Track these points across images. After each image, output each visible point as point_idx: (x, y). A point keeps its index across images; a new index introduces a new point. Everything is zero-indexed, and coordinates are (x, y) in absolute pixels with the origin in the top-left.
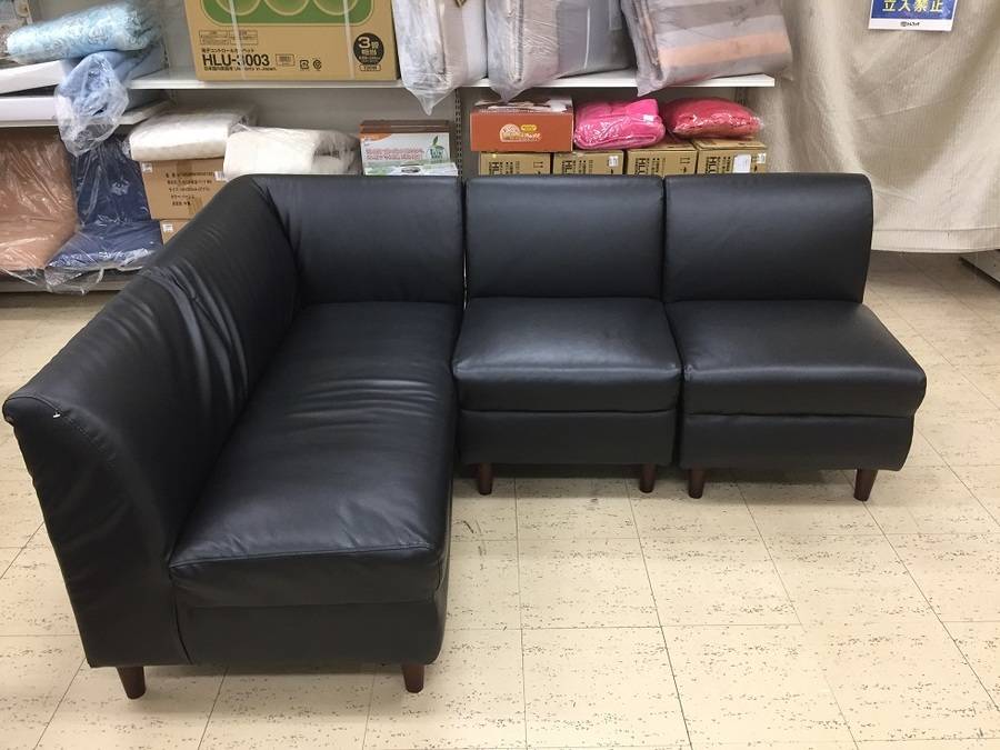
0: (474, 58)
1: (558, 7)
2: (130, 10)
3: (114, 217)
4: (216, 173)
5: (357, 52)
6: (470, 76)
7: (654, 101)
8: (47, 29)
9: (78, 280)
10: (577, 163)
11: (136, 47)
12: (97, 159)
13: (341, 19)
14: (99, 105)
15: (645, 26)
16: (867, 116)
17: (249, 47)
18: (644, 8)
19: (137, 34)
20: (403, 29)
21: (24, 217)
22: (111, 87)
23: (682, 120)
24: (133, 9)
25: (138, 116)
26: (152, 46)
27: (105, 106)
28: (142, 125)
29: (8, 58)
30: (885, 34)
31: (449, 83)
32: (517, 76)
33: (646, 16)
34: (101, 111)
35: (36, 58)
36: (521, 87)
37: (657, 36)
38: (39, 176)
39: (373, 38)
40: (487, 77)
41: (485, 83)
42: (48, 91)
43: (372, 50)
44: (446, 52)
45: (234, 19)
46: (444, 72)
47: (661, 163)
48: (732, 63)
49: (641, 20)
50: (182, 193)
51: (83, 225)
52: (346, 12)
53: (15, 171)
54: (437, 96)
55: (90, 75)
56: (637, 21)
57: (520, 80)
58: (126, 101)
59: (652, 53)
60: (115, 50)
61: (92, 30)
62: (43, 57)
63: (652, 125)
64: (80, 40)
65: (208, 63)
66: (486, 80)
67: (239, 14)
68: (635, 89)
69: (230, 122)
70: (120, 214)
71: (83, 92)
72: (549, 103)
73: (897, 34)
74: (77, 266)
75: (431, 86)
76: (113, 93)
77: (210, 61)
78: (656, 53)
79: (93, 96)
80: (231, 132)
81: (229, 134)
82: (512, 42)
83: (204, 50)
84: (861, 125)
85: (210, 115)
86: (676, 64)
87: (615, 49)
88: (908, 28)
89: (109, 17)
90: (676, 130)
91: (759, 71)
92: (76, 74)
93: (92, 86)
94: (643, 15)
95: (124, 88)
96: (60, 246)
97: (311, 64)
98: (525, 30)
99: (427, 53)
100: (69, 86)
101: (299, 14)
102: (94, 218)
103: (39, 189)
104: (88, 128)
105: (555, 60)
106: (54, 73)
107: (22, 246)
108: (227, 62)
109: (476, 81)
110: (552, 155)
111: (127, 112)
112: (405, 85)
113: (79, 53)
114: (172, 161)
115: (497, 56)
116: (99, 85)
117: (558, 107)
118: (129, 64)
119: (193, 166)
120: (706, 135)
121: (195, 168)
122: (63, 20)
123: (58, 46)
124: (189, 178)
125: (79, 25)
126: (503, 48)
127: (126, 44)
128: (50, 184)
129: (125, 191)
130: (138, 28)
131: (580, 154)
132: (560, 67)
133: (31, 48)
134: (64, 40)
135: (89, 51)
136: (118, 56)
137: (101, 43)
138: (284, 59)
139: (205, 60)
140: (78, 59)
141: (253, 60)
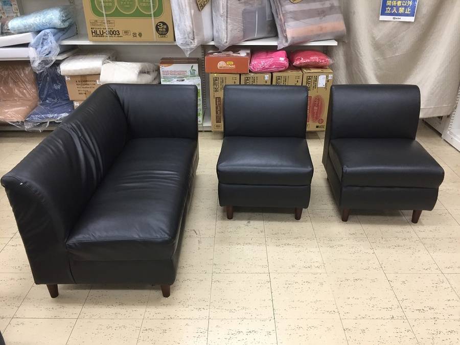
0: (207, 33)
1: (243, 11)
2: (60, 11)
3: (54, 99)
4: (97, 81)
5: (157, 29)
6: (205, 40)
7: (285, 51)
8: (26, 19)
9: (38, 126)
10: (251, 78)
11: (63, 27)
12: (47, 74)
13: (150, 16)
14: (47, 52)
15: (281, 18)
16: (379, 58)
17: (111, 27)
18: (280, 11)
19: (64, 21)
20: (176, 20)
21: (16, 98)
22: (52, 44)
23: (297, 60)
24: (62, 11)
25: (64, 56)
26: (70, 26)
27: (50, 52)
28: (66, 60)
29: (9, 31)
30: (386, 23)
31: (195, 44)
32: (225, 41)
33: (281, 15)
34: (48, 54)
35: (20, 31)
36: (227, 45)
37: (286, 24)
38: (22, 81)
39: (164, 24)
40: (213, 40)
41: (212, 43)
42: (26, 45)
43: (164, 29)
44: (194, 30)
45: (105, 15)
46: (194, 39)
47: (287, 79)
48: (319, 35)
49: (279, 16)
50: (82, 89)
51: (41, 102)
52: (152, 13)
53: (12, 79)
54: (191, 49)
55: (43, 39)
56: (278, 17)
57: (227, 42)
58: (58, 50)
59: (284, 31)
60: (54, 28)
61: (44, 20)
62: (24, 31)
63: (283, 62)
64: (39, 24)
65: (94, 34)
66: (213, 42)
67: (107, 13)
68: (277, 46)
69: (103, 59)
70: (57, 98)
71: (40, 46)
72: (240, 52)
73: (391, 23)
74: (38, 120)
75: (188, 44)
76: (53, 47)
77: (95, 33)
78: (285, 31)
79: (45, 47)
80: (103, 63)
81: (103, 64)
82: (223, 26)
83: (92, 28)
84: (376, 62)
85: (95, 56)
86: (294, 36)
87: (269, 28)
88: (395, 20)
89: (52, 14)
90: (294, 64)
91: (332, 38)
92: (37, 38)
93: (44, 43)
94: (280, 15)
95: (58, 45)
96: (31, 111)
97: (137, 35)
98: (229, 21)
99: (186, 30)
100: (34, 43)
101: (132, 14)
102: (46, 99)
103: (22, 86)
104: (42, 61)
105: (242, 34)
106: (28, 37)
107: (14, 111)
108: (102, 33)
109: (209, 42)
110: (240, 75)
111: (59, 54)
112: (177, 44)
113: (39, 29)
114: (78, 75)
115: (217, 31)
116: (47, 43)
117: (243, 54)
118: (60, 34)
119: (87, 77)
120: (307, 66)
121: (88, 78)
122: (32, 15)
123: (30, 27)
124: (85, 83)
125: (39, 18)
126: (220, 28)
127: (59, 26)
128: (27, 85)
129: (59, 88)
130: (64, 18)
131: (252, 74)
132: (244, 36)
133: (19, 27)
134: (33, 24)
135: (43, 28)
136: (56, 31)
137: (48, 25)
138: (126, 32)
139: (92, 32)
140: (39, 32)
141: (113, 33)
